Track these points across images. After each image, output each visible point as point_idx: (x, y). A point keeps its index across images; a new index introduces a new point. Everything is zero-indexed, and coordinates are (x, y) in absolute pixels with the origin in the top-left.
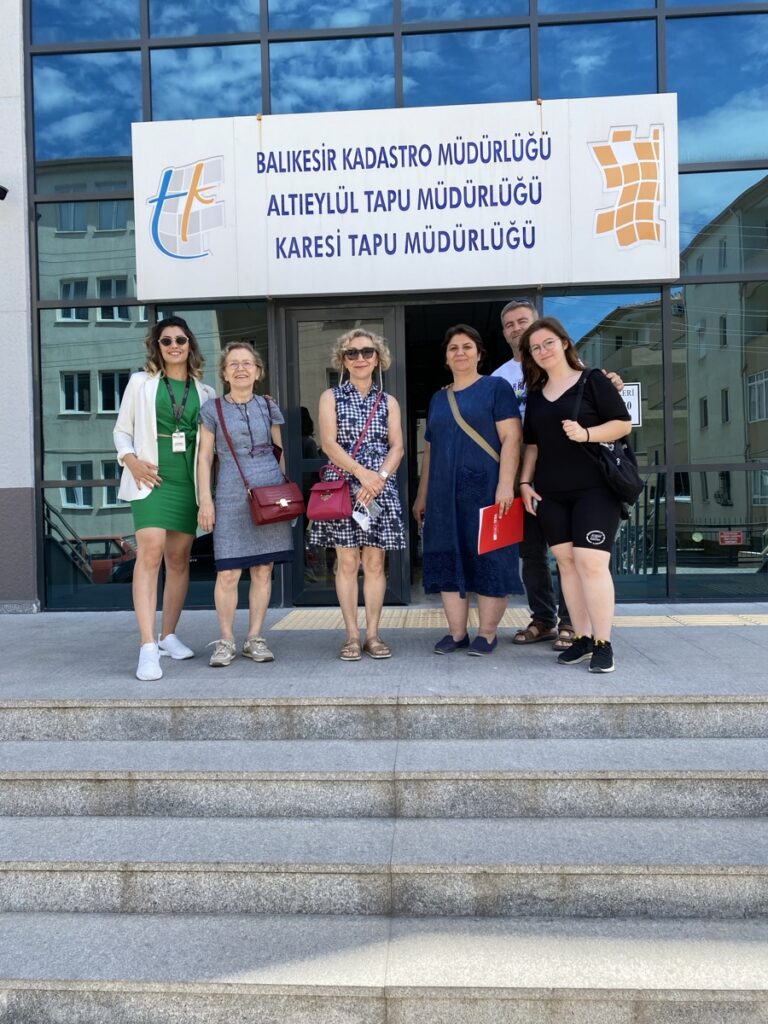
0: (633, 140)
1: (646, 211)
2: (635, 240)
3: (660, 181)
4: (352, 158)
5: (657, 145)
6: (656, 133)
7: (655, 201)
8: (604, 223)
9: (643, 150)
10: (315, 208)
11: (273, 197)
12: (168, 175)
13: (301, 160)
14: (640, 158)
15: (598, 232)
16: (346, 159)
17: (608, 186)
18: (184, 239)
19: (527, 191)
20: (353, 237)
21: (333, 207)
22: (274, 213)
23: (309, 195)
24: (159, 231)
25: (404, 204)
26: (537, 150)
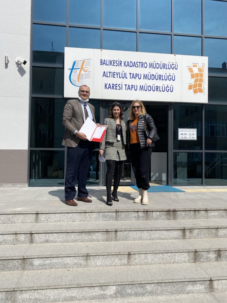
0: (198, 67)
1: (200, 85)
2: (197, 92)
3: (204, 78)
5: (203, 69)
6: (203, 66)
7: (202, 83)
8: (190, 87)
9: (200, 70)
11: (104, 72)
14: (199, 72)
15: (189, 89)
16: (125, 64)
17: (192, 78)
18: (79, 81)
19: (171, 77)
20: (126, 85)
21: (121, 76)
22: (104, 76)
23: (114, 73)
24: (71, 78)
25: (140, 78)
26: (174, 67)
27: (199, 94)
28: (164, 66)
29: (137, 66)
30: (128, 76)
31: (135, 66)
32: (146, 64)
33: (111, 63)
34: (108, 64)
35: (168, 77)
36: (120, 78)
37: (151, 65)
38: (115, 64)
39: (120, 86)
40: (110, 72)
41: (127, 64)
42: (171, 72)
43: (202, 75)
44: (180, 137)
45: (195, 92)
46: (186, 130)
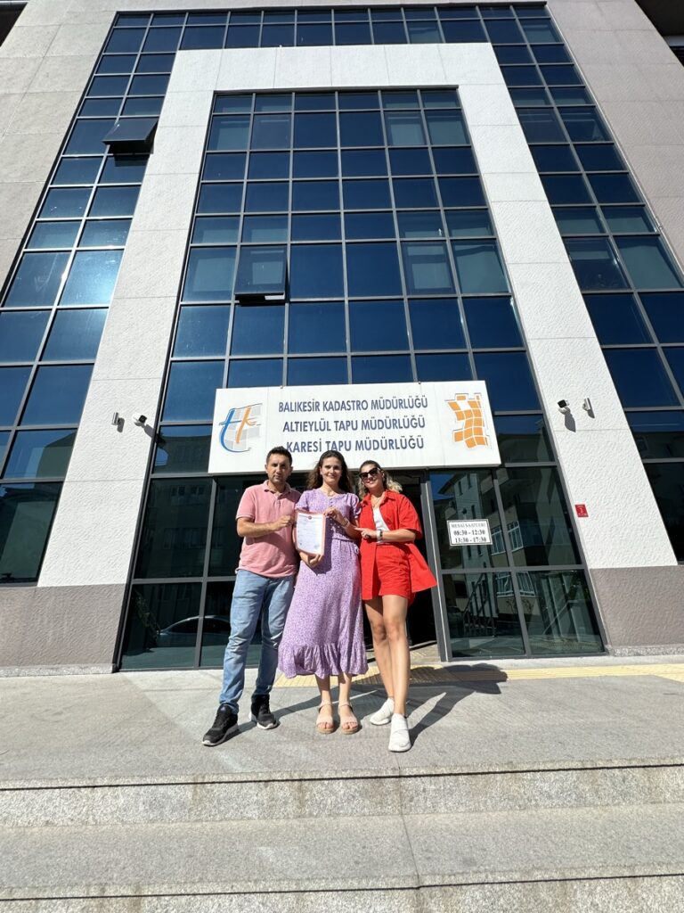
0: (467, 400)
1: (479, 431)
2: (475, 445)
3: (483, 418)
4: (328, 406)
5: (479, 402)
6: (478, 397)
7: (482, 427)
8: (458, 437)
9: (472, 404)
10: (308, 428)
11: (287, 423)
12: (232, 413)
13: (302, 407)
14: (472, 408)
15: (456, 440)
16: (325, 406)
17: (459, 419)
18: (238, 442)
19: (417, 421)
20: (328, 442)
21: (318, 428)
22: (286, 431)
23: (305, 423)
24: (225, 438)
25: (355, 427)
26: (421, 403)
27: (478, 448)
28: (401, 403)
29: (347, 407)
30: (332, 426)
31: (345, 408)
32: (364, 404)
33: (299, 406)
34: (293, 408)
35: (410, 422)
36: (316, 430)
37: (375, 405)
38: (308, 408)
39: (318, 445)
40: (297, 423)
41: (329, 407)
42: (416, 412)
43: (478, 413)
44: (454, 540)
45: (470, 444)
46: (465, 523)
